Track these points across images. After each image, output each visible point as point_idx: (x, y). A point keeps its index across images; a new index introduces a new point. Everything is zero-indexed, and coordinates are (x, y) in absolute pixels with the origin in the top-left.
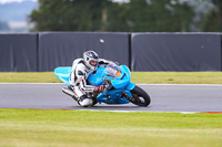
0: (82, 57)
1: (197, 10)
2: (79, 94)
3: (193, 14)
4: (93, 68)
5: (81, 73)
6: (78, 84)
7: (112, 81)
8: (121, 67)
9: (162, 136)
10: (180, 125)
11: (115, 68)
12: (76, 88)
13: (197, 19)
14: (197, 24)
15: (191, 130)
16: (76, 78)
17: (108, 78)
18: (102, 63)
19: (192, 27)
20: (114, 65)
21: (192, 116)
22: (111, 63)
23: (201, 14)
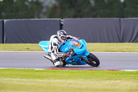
0: (56, 34)
1: (45, 5)
2: (54, 58)
3: (42, 8)
4: (63, 41)
5: (55, 44)
6: (53, 52)
7: (75, 50)
8: (81, 41)
9: (23, 83)
10: (34, 77)
11: (77, 41)
12: (52, 54)
13: (44, 10)
14: (45, 14)
15: (41, 80)
16: (52, 48)
17: (72, 48)
18: (69, 38)
19: (41, 15)
20: (77, 39)
21: (42, 71)
22: (74, 38)
23: (47, 7)
